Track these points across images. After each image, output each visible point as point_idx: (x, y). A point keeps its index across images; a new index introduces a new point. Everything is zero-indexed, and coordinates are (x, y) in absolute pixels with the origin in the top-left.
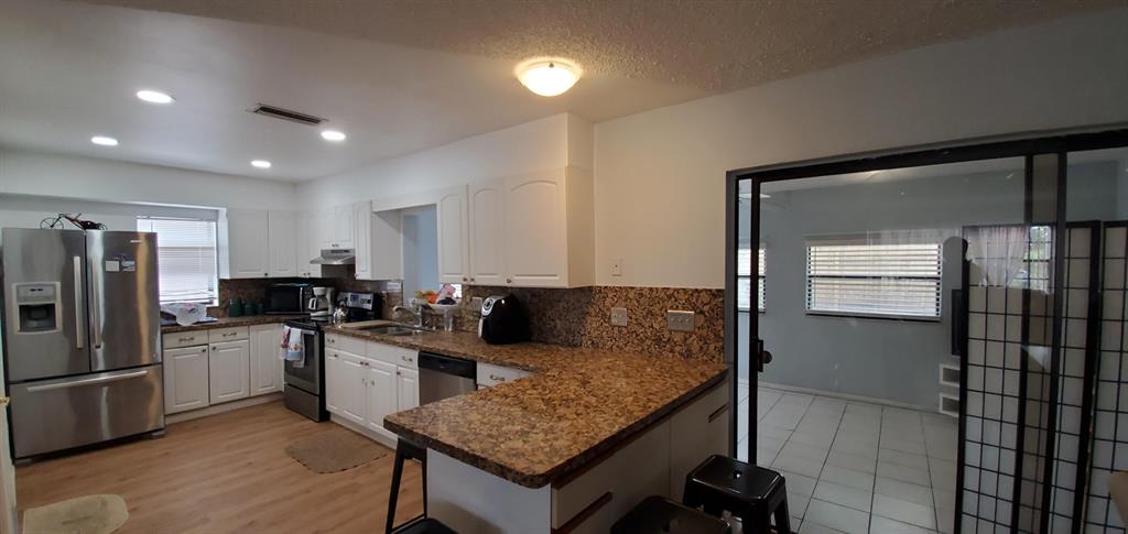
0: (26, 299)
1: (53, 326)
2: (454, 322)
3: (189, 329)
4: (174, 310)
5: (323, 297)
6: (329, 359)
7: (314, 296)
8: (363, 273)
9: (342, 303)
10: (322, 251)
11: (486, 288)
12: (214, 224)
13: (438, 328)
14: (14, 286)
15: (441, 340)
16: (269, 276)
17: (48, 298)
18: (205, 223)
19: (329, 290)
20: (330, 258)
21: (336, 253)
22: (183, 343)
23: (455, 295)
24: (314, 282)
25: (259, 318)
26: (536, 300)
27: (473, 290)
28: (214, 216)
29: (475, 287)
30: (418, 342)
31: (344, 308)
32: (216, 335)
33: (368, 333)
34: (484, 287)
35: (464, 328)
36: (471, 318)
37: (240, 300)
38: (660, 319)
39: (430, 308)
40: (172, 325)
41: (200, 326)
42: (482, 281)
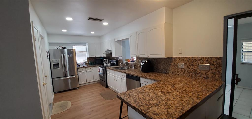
0: (54, 62)
1: (59, 68)
2: (134, 67)
3: (82, 68)
4: (79, 64)
5: (106, 61)
6: (108, 75)
7: (104, 61)
8: (114, 55)
9: (110, 62)
10: (106, 51)
11: (142, 58)
12: (86, 46)
13: (130, 68)
14: (52, 60)
15: (131, 71)
16: (96, 57)
17: (58, 62)
18: (84, 46)
19: (107, 59)
20: (107, 52)
21: (108, 51)
22: (82, 71)
23: (134, 60)
24: (104, 58)
25: (95, 65)
26: (155, 61)
27: (138, 59)
28: (85, 45)
29: (139, 58)
30: (126, 71)
31: (110, 63)
32: (87, 69)
33: (115, 69)
34: (141, 58)
35: (137, 68)
36: (138, 66)
37: (91, 62)
38: (196, 67)
39: (128, 63)
40: (79, 67)
41: (84, 67)
42: (141, 56)
